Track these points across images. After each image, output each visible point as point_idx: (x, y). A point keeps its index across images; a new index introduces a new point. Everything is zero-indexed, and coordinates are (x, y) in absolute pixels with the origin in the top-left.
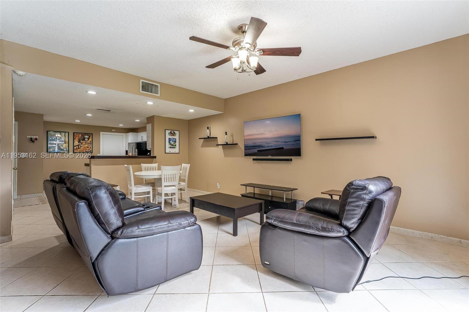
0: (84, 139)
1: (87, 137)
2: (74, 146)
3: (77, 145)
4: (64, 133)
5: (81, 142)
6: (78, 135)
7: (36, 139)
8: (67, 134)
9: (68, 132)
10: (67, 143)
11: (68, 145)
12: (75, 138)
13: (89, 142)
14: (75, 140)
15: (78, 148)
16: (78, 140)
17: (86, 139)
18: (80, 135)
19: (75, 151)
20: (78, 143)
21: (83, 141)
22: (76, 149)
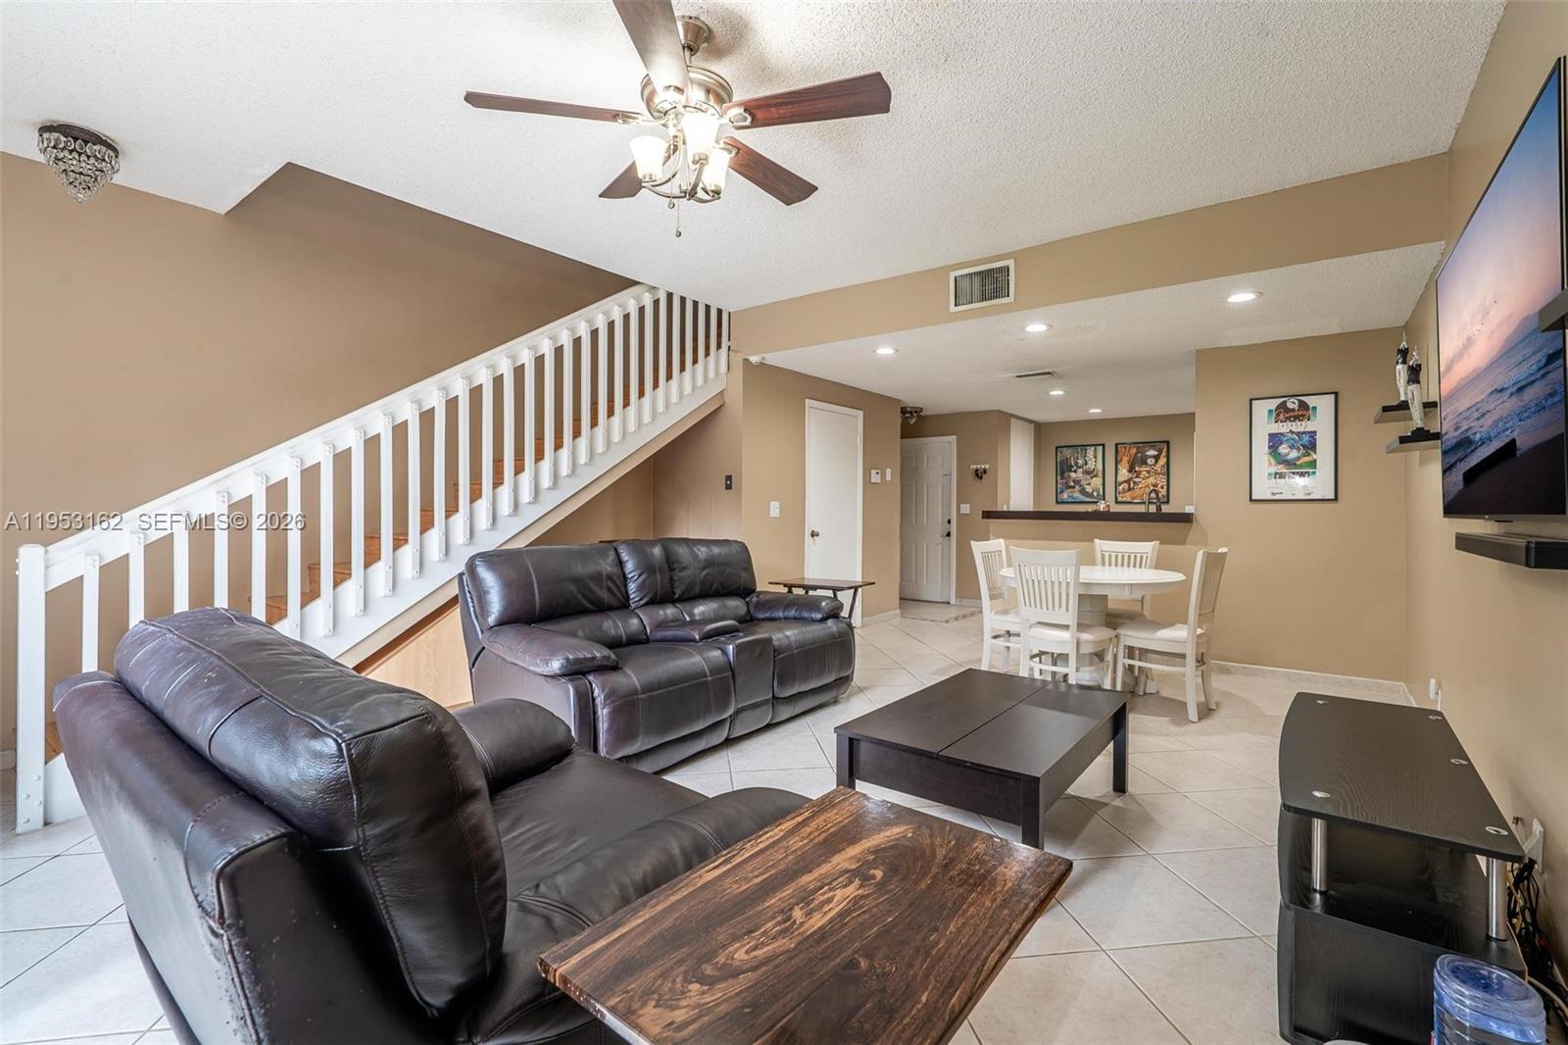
0: (1144, 462)
1: (1152, 452)
2: (1117, 484)
3: (1126, 478)
4: (1093, 448)
5: (1137, 469)
6: (1129, 451)
7: (985, 471)
8: (1101, 447)
9: (1103, 445)
10: (1100, 474)
11: (1101, 480)
12: (1119, 459)
13: (1158, 467)
14: (1119, 467)
15: (1127, 487)
16: (1128, 466)
17: (1150, 461)
18: (1134, 451)
19: (1120, 499)
20: (1127, 473)
21: (1140, 466)
22: (1124, 493)
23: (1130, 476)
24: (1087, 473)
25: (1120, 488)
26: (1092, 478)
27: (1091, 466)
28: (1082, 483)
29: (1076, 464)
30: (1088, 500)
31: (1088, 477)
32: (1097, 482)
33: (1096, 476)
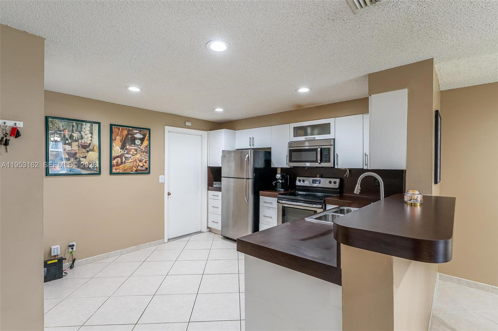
0: (132, 142)
1: (138, 136)
2: (111, 159)
3: (119, 154)
4: (89, 125)
6: (121, 132)
9: (99, 124)
10: (96, 149)
11: (97, 154)
12: (113, 138)
13: (143, 147)
14: (114, 144)
15: (120, 161)
16: (120, 144)
17: (138, 142)
18: (125, 132)
19: (114, 171)
20: (120, 150)
21: (130, 145)
22: (117, 165)
23: (122, 152)
24: (85, 147)
25: (114, 162)
26: (88, 152)
27: (87, 139)
28: (78, 155)
29: (71, 137)
30: (84, 172)
31: (84, 150)
32: (93, 156)
33: (93, 150)
